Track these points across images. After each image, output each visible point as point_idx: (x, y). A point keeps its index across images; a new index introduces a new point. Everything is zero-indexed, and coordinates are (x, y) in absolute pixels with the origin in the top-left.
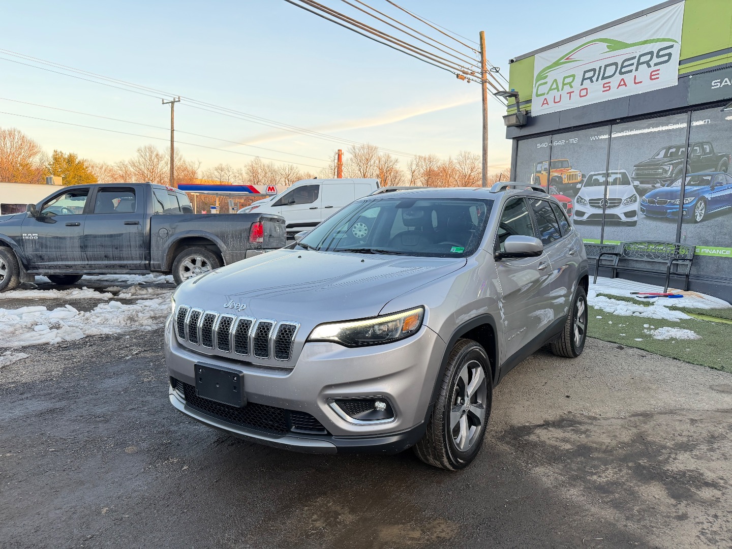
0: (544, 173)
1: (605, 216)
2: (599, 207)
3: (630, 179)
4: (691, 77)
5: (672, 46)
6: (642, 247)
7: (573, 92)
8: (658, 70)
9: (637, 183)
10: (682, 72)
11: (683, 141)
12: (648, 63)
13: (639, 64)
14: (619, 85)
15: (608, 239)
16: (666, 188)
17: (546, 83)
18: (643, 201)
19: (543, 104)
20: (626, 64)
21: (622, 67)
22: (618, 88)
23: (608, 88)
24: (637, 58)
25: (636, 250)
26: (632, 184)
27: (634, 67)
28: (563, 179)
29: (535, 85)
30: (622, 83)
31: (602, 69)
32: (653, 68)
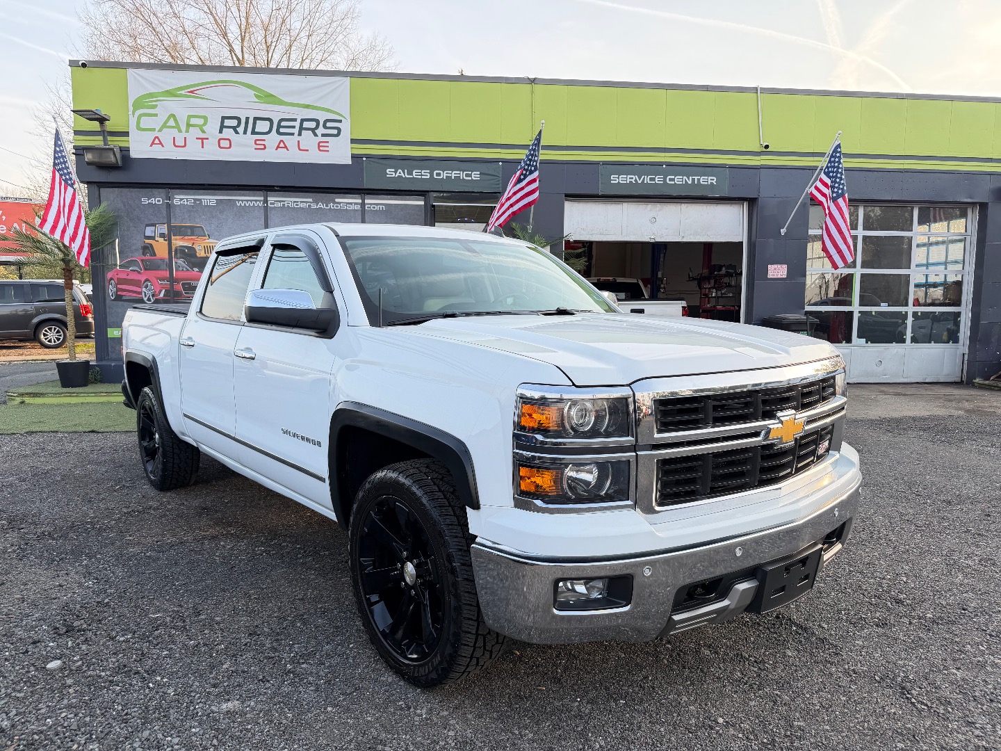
0: (161, 240)
4: (364, 159)
5: (340, 121)
7: (207, 139)
8: (328, 142)
10: (356, 152)
12: (313, 130)
14: (278, 147)
17: (156, 115)
19: (153, 143)
20: (283, 124)
21: (279, 126)
22: (276, 149)
23: (263, 147)
24: (299, 121)
27: (296, 131)
28: (198, 251)
29: (133, 114)
30: (281, 146)
31: (251, 121)
32: (320, 138)
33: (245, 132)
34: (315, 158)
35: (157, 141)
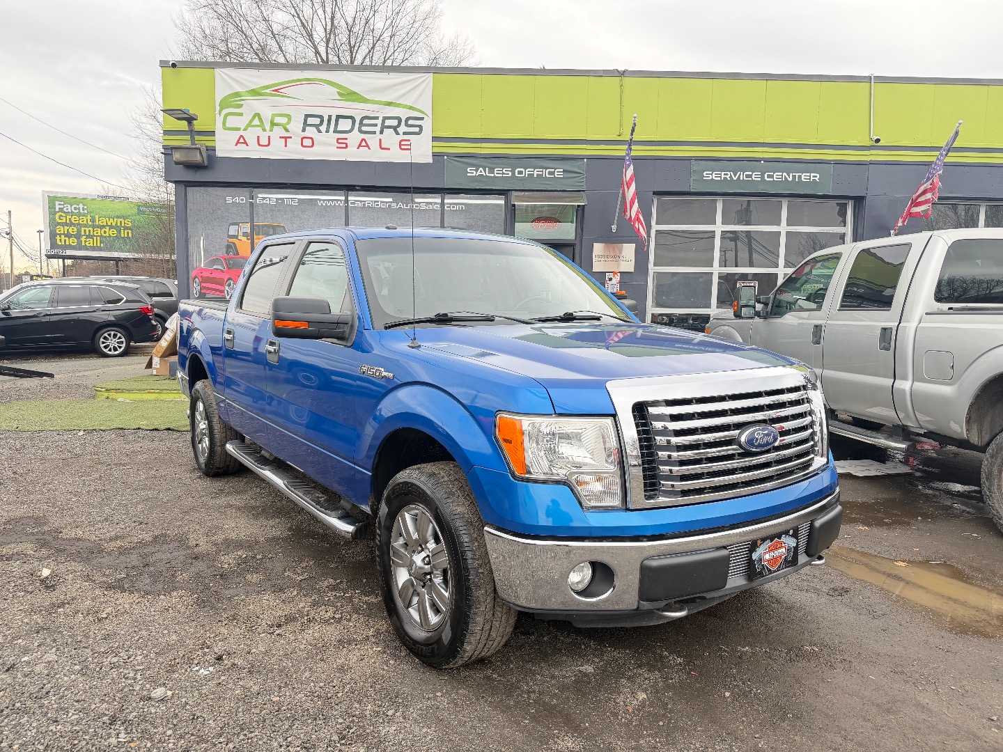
4: (445, 157)
5: (422, 119)
7: (291, 137)
8: (409, 140)
10: (437, 150)
12: (395, 128)
13: (383, 127)
14: (360, 146)
17: (241, 115)
19: (238, 142)
20: (365, 122)
21: (361, 123)
22: (358, 148)
23: (344, 145)
24: (381, 119)
27: (378, 129)
29: (220, 114)
30: (363, 144)
31: (333, 120)
32: (402, 137)
33: (327, 131)
34: (396, 156)
35: (242, 140)
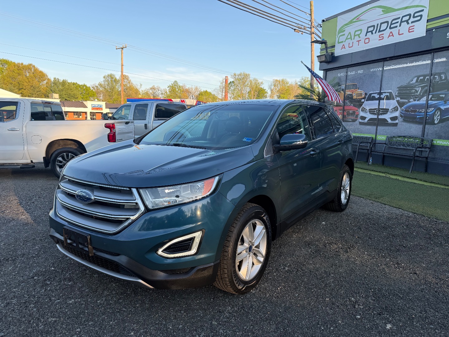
0: (342, 92)
1: (378, 119)
2: (375, 114)
3: (394, 97)
4: (434, 30)
5: (423, 10)
6: (400, 139)
7: (361, 40)
8: (414, 26)
9: (398, 99)
10: (429, 27)
11: (428, 72)
12: (407, 22)
13: (402, 22)
14: (389, 36)
15: (380, 134)
16: (416, 102)
17: (344, 35)
18: (402, 110)
19: (342, 48)
20: (393, 23)
21: (392, 24)
22: (388, 38)
23: (382, 38)
24: (401, 18)
25: (396, 141)
26: (395, 100)
27: (398, 24)
28: (354, 96)
29: (338, 36)
30: (391, 35)
31: (379, 26)
32: (410, 25)
33: (376, 33)
34: (407, 36)
35: (343, 47)
